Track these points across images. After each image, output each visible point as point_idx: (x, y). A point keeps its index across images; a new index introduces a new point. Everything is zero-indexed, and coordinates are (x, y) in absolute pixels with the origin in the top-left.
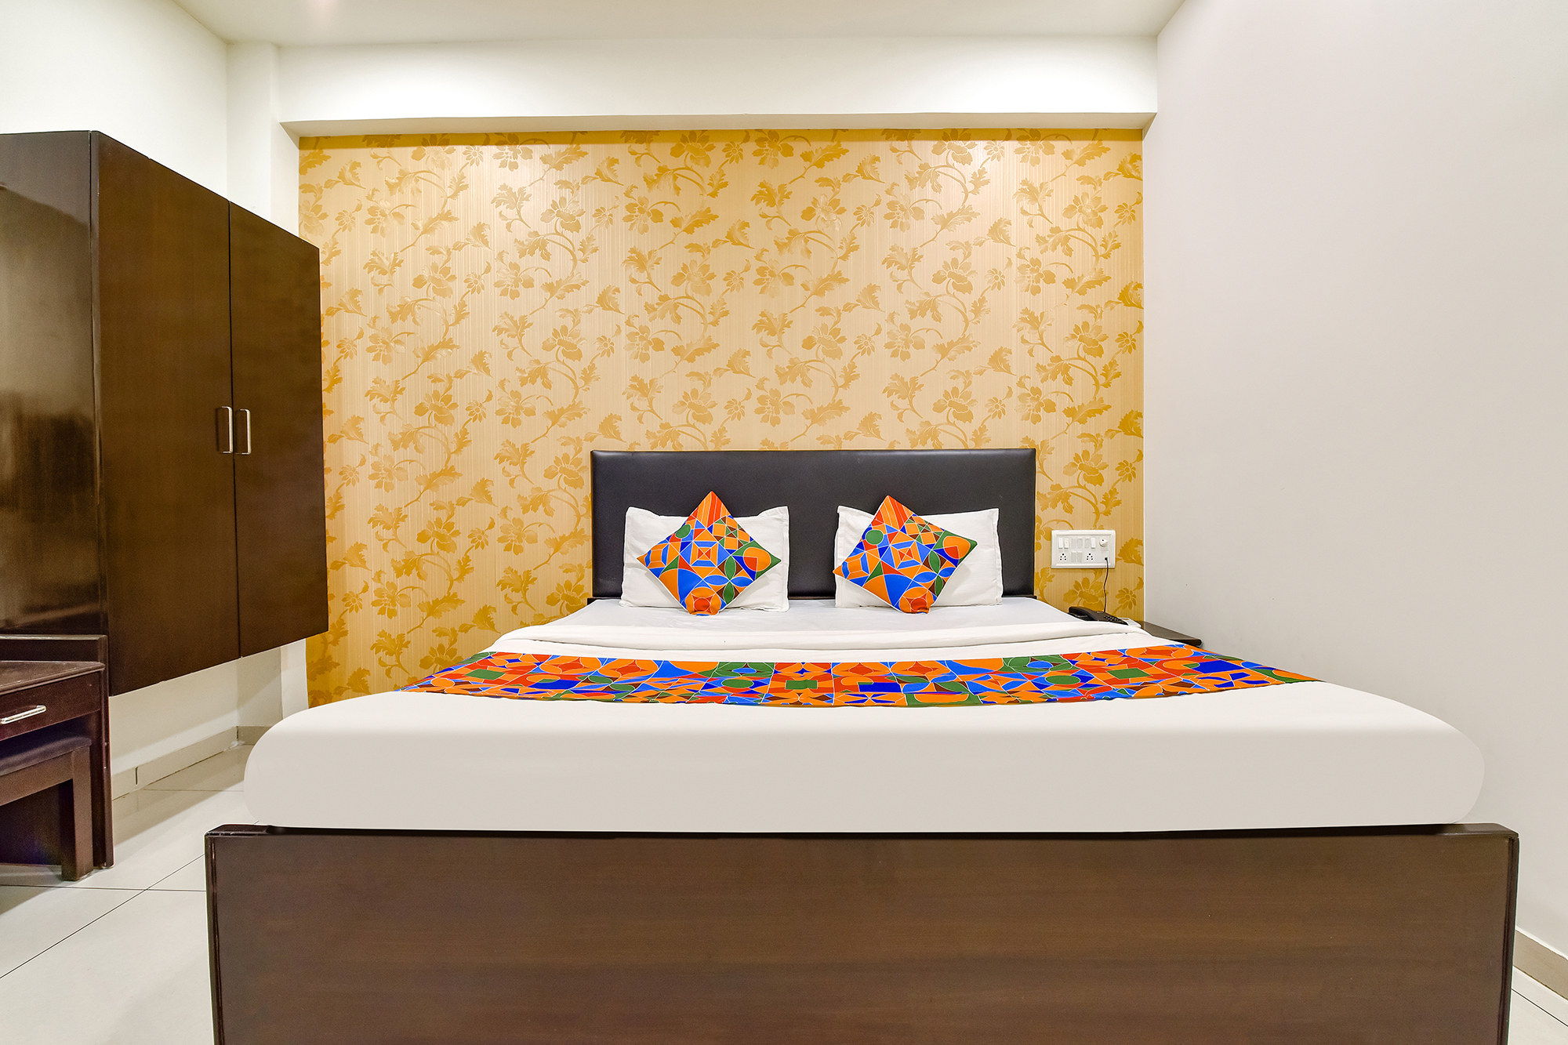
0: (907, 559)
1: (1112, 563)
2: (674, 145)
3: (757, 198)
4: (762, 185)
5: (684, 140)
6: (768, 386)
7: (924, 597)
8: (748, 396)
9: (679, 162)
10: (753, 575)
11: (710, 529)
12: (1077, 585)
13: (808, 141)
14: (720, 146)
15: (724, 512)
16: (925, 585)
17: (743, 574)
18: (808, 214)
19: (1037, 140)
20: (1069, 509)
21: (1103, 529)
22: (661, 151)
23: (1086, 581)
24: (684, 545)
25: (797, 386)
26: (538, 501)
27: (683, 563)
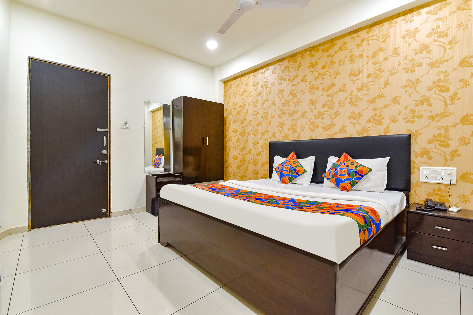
0: (343, 173)
1: (454, 182)
2: (288, 60)
3: (309, 67)
4: (311, 63)
5: (291, 57)
6: (312, 121)
7: (347, 186)
8: (306, 124)
9: (290, 64)
10: (298, 175)
11: (289, 162)
12: (434, 190)
13: (324, 45)
14: (300, 56)
15: (295, 157)
16: (347, 182)
17: (295, 174)
18: (323, 68)
19: (413, 12)
20: (430, 158)
21: (449, 167)
22: (285, 62)
23: (439, 189)
24: (283, 165)
25: (320, 120)
26: (259, 154)
27: (281, 170)
